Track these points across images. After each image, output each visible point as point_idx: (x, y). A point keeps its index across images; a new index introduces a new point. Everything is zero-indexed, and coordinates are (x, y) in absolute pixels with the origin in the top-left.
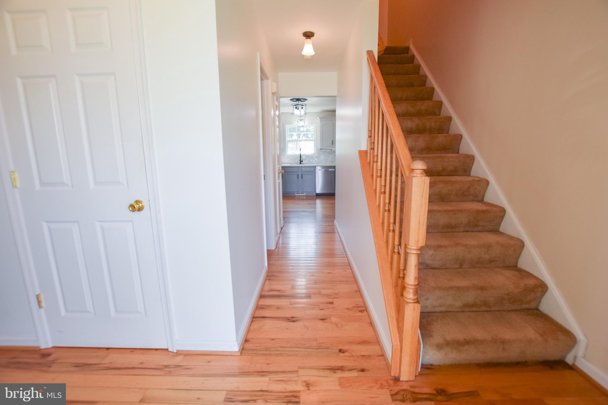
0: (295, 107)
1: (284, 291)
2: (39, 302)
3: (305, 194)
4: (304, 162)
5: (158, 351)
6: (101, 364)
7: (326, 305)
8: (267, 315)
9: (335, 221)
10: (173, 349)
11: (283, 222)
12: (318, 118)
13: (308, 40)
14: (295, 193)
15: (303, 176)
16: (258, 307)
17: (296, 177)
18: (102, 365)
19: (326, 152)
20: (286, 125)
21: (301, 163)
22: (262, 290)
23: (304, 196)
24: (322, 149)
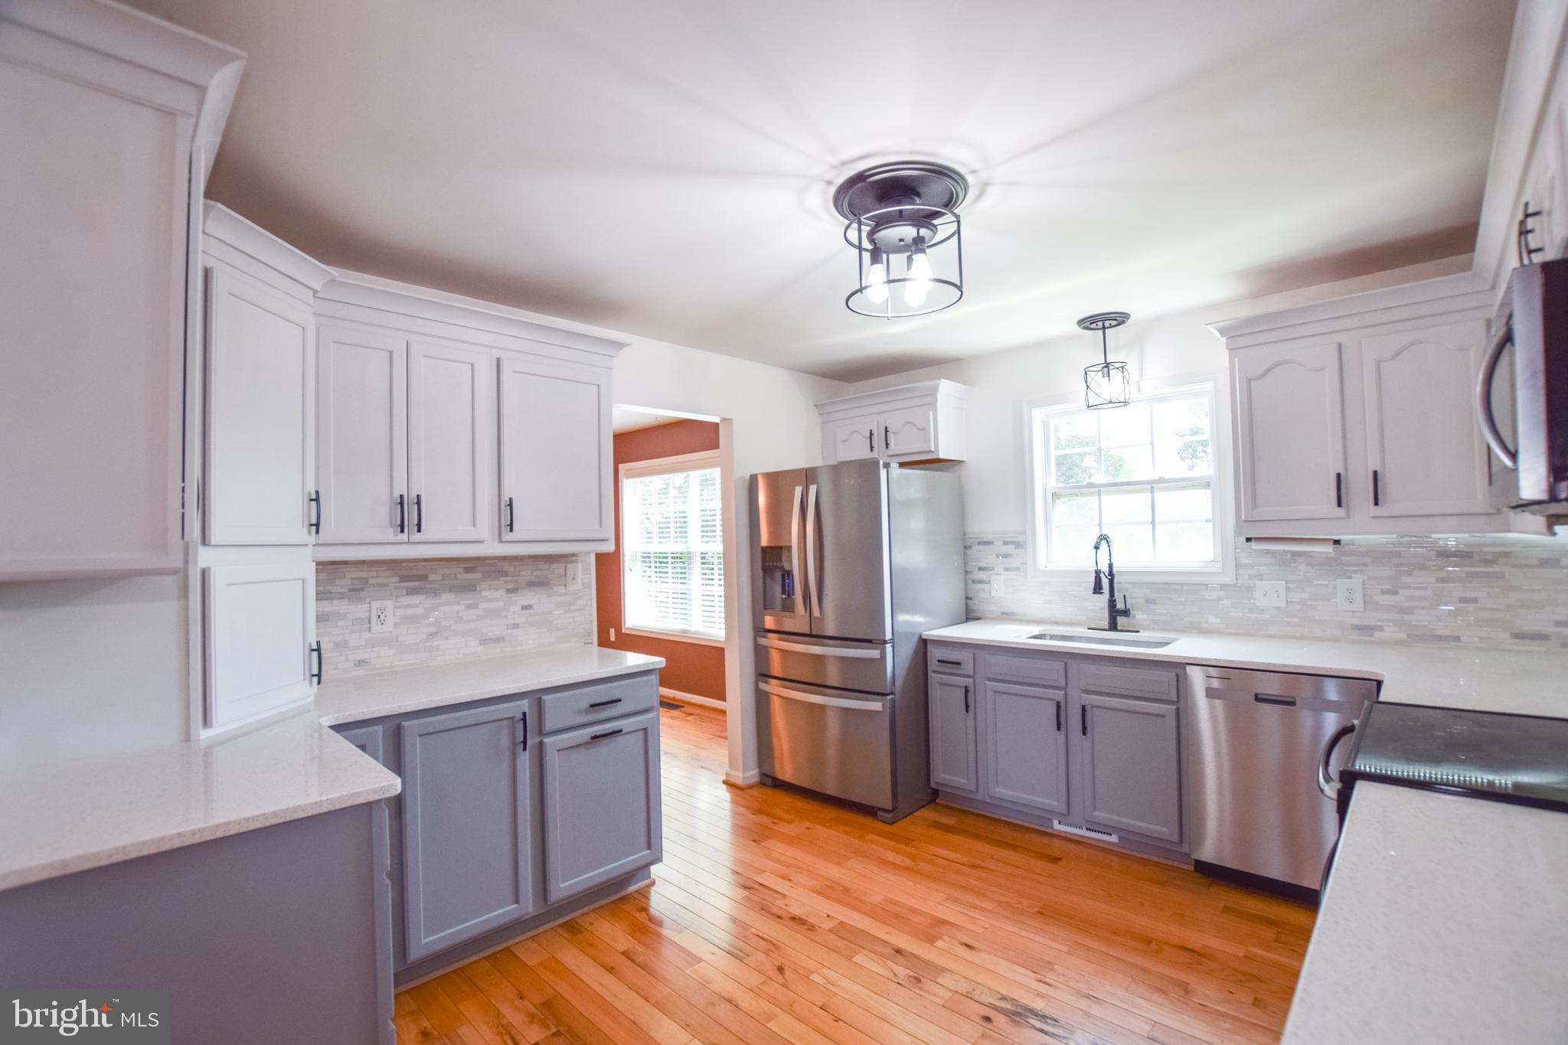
3: (1114, 839)
14: (1051, 820)
15: (1094, 718)
17: (1046, 714)
20: (1035, 412)
21: (1113, 626)
24: (1261, 539)
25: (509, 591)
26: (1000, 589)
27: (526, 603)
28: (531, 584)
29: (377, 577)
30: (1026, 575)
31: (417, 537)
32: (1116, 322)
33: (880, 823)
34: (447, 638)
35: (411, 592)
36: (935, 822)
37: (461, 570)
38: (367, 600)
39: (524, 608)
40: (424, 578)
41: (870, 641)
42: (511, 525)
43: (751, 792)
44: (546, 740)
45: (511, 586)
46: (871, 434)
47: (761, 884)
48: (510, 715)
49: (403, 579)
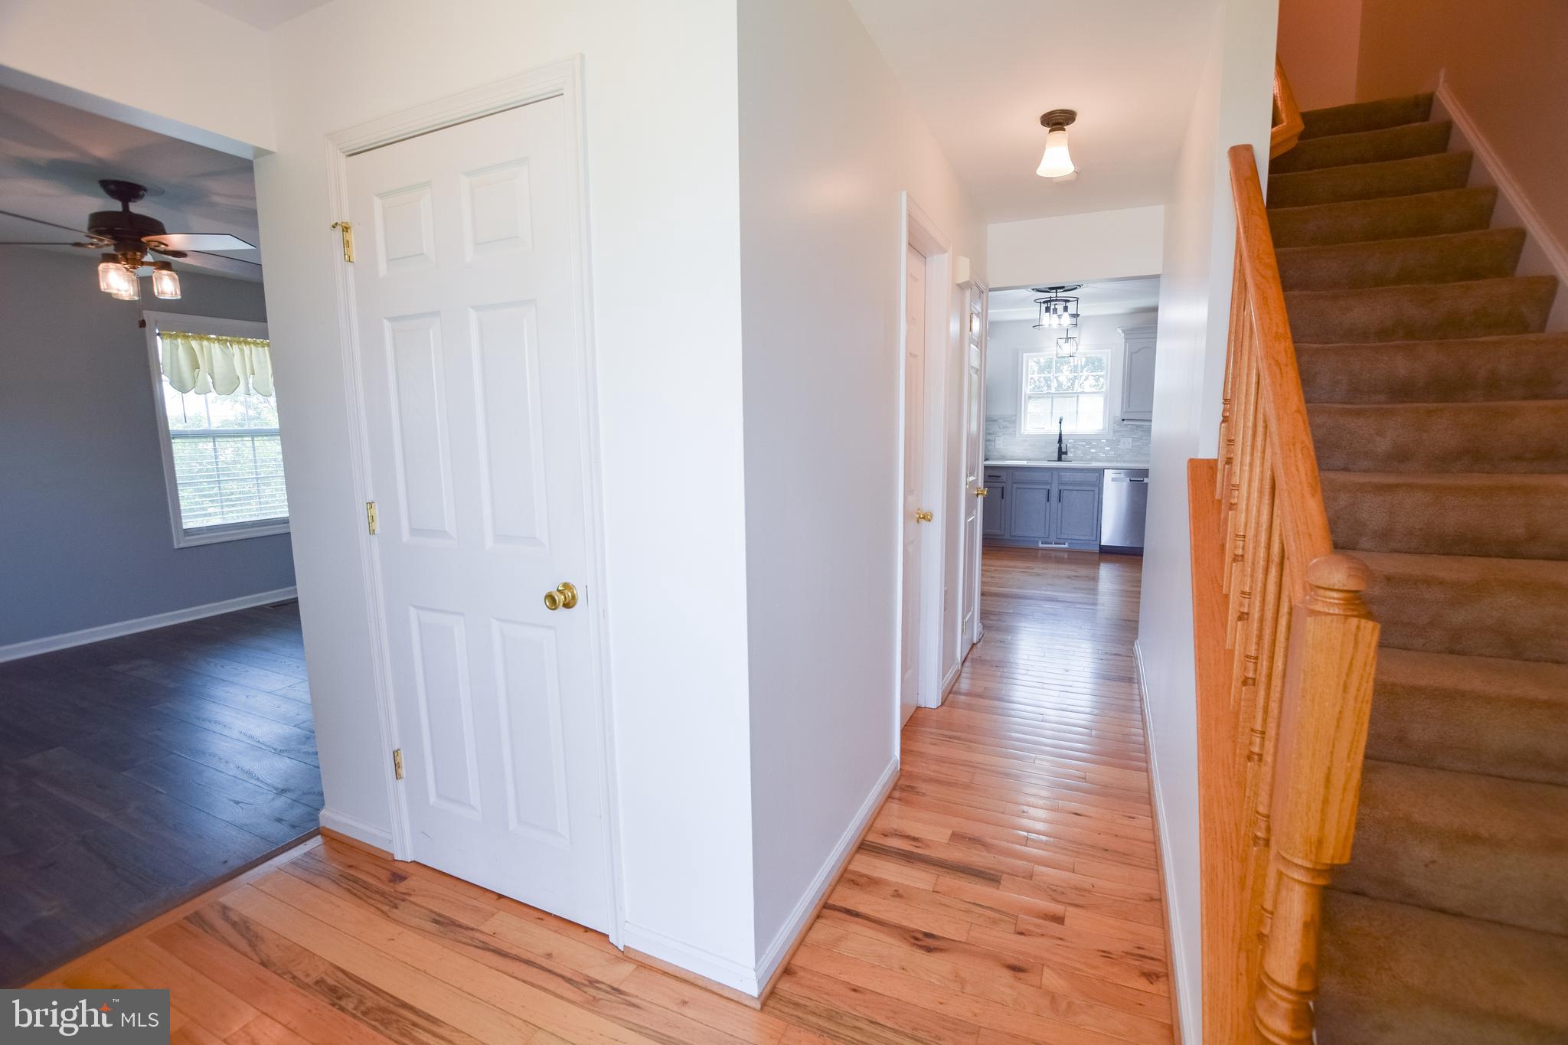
0: (1044, 306)
1: (927, 846)
2: (397, 766)
4: (1070, 454)
5: (588, 934)
6: (478, 930)
7: (1040, 921)
8: (862, 909)
9: (1137, 643)
10: (619, 940)
11: (980, 629)
12: (1119, 332)
13: (1058, 134)
14: (1037, 542)
15: (1065, 494)
16: (846, 878)
17: (1043, 495)
18: (477, 935)
19: (1138, 426)
20: (1025, 354)
22: (870, 827)
23: (1061, 550)
24: (1128, 419)
26: (1001, 443)
30: (1016, 437)
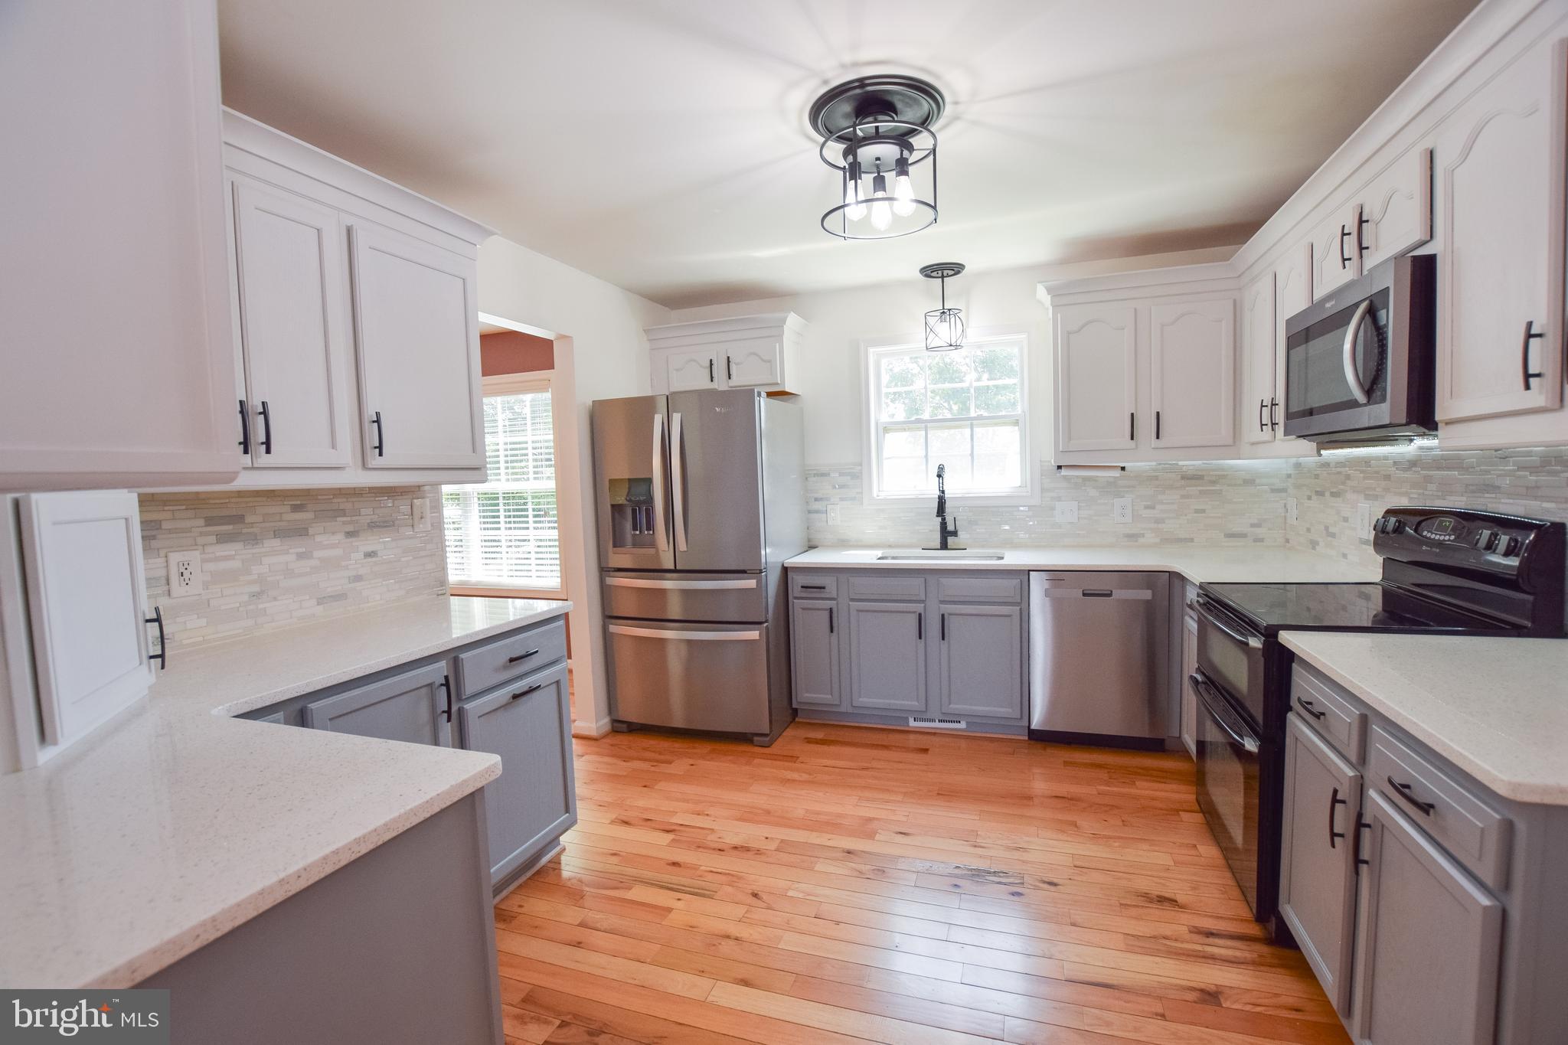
3: (963, 725)
4: (961, 540)
12: (1042, 293)
14: (907, 719)
15: (952, 624)
19: (1085, 479)
20: (871, 350)
21: (944, 546)
23: (953, 735)
24: (1067, 466)
25: (350, 534)
26: (838, 517)
27: (370, 549)
28: (372, 526)
29: (174, 519)
30: (862, 504)
31: (264, 459)
32: (953, 272)
33: (756, 748)
34: (275, 599)
35: (222, 539)
36: (806, 738)
37: (288, 508)
38: (162, 553)
39: (370, 555)
40: (239, 519)
41: (744, 572)
42: (380, 447)
43: (604, 740)
44: (467, 706)
45: (350, 528)
46: (711, 364)
47: (682, 825)
48: (429, 681)
49: (210, 521)
